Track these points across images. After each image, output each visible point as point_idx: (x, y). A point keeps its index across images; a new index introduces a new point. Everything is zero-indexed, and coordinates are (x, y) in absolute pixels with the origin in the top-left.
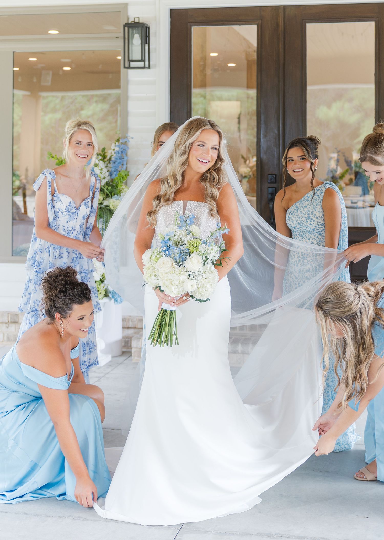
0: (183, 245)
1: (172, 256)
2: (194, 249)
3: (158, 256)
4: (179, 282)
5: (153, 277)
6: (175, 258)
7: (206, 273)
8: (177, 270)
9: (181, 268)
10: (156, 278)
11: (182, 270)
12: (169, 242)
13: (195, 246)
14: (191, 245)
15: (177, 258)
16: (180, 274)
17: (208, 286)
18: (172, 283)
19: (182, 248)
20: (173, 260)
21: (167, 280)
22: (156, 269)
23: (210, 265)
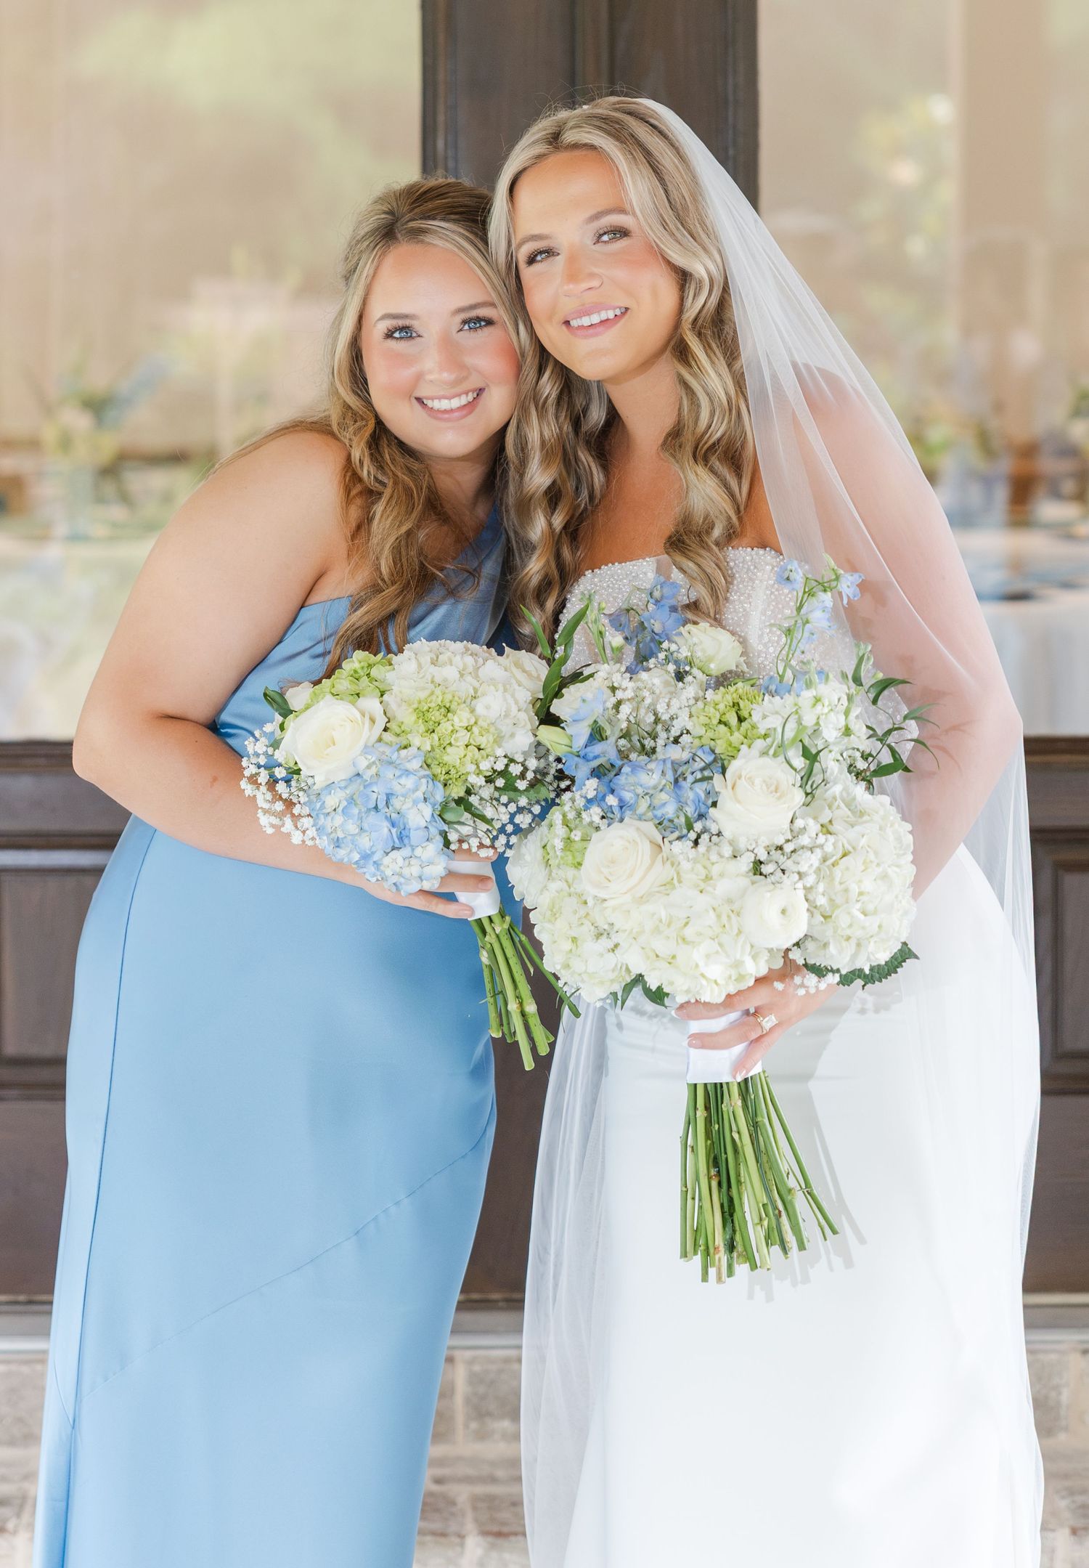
0: (676, 741)
1: (643, 805)
2: (737, 737)
3: (576, 835)
4: (719, 916)
5: (593, 947)
6: (659, 813)
7: (837, 827)
8: (686, 866)
9: (701, 848)
10: (605, 943)
11: (714, 857)
12: (598, 748)
13: (733, 720)
14: (715, 721)
15: (670, 810)
16: (708, 878)
17: (868, 885)
18: (689, 932)
19: (676, 753)
20: (650, 827)
21: (657, 931)
22: (591, 902)
23: (841, 785)
